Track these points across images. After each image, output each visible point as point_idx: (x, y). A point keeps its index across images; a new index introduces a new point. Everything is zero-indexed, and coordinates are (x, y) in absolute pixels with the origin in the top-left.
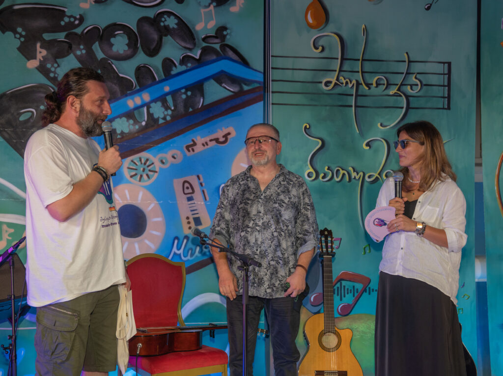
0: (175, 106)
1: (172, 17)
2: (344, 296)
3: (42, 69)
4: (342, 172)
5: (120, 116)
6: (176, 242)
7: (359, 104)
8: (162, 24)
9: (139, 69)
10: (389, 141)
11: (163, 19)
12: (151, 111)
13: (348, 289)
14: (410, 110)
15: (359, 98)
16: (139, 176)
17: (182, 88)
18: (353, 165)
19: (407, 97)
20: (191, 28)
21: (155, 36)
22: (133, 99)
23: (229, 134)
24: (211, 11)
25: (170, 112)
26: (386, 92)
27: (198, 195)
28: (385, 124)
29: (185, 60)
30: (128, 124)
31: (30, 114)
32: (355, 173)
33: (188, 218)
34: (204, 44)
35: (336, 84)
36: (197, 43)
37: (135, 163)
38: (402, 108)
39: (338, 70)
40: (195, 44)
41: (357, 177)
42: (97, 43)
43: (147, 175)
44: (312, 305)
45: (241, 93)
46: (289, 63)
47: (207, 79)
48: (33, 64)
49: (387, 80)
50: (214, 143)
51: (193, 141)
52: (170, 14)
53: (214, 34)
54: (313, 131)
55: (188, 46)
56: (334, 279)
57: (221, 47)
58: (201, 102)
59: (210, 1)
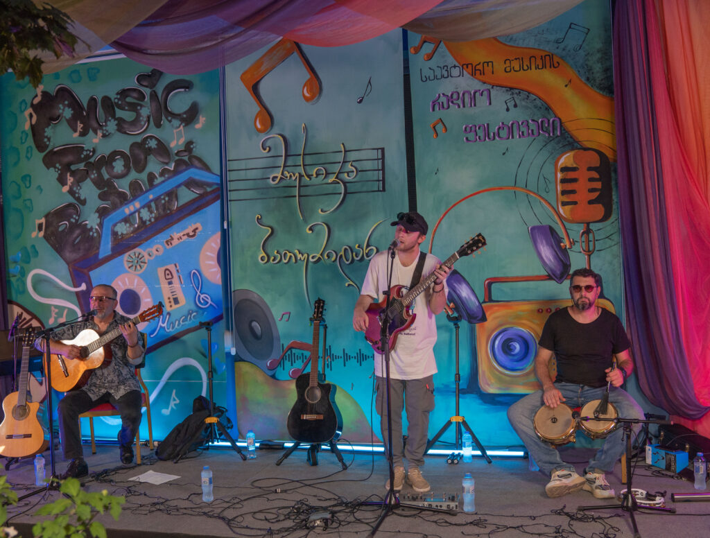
0: (157, 209)
1: (154, 140)
2: (295, 362)
3: (71, 192)
4: (289, 254)
5: (120, 222)
6: (161, 317)
7: (302, 194)
8: (147, 146)
9: (131, 183)
10: (329, 224)
11: (147, 142)
12: (141, 215)
13: (297, 356)
14: (348, 195)
15: (302, 188)
16: (134, 267)
17: (162, 195)
18: (299, 248)
19: (345, 183)
20: (167, 146)
21: (142, 157)
22: (128, 207)
23: (197, 229)
24: (181, 130)
25: (153, 215)
26: (325, 181)
27: (175, 280)
28: (325, 209)
29: (163, 172)
30: (126, 227)
31: (65, 226)
32: (301, 255)
33: (169, 298)
34: (177, 158)
35: (281, 178)
36: (172, 157)
37: (131, 257)
38: (341, 193)
39: (282, 166)
40: (170, 159)
41: (302, 259)
43: (140, 266)
44: (269, 370)
45: (206, 194)
46: (242, 165)
47: (180, 185)
48: (66, 189)
49: (326, 170)
50: (186, 237)
51: (171, 236)
52: (151, 137)
53: (183, 149)
54: (264, 221)
55: (165, 161)
56: (285, 347)
57: (189, 159)
58: (175, 206)
59: (180, 123)
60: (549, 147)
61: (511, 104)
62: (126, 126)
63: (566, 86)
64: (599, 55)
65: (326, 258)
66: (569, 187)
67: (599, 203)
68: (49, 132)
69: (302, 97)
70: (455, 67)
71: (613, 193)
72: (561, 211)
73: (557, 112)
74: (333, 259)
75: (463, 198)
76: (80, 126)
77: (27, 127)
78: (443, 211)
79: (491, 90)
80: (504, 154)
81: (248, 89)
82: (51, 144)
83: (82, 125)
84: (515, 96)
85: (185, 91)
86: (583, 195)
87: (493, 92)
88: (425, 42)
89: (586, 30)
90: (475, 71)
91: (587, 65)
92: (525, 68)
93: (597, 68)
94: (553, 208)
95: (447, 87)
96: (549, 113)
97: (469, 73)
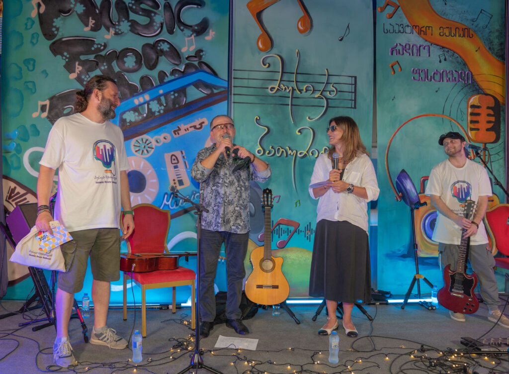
0: (166, 103)
1: (166, 44)
2: (281, 235)
3: (79, 79)
4: (281, 150)
5: (129, 110)
6: (166, 196)
7: (293, 104)
8: (159, 48)
9: (142, 78)
10: (314, 129)
11: (160, 45)
12: (150, 107)
13: (284, 230)
14: (329, 108)
15: (294, 99)
16: (141, 151)
17: (171, 91)
18: (289, 146)
19: (327, 99)
20: (178, 50)
21: (154, 56)
22: (138, 99)
23: (203, 123)
24: (192, 39)
25: (163, 107)
26: (313, 96)
27: (181, 165)
28: (312, 117)
29: (174, 72)
30: (134, 115)
31: (70, 109)
32: (291, 151)
33: (174, 180)
34: (187, 62)
35: (278, 89)
36: (182, 61)
37: (138, 142)
38: (324, 107)
39: (279, 80)
40: (181, 61)
41: (292, 154)
42: (115, 62)
43: (147, 150)
44: (259, 241)
45: (212, 95)
46: (245, 75)
47: (189, 85)
48: (73, 76)
49: (313, 87)
50: (193, 128)
51: (178, 127)
52: (164, 41)
53: (194, 55)
54: (262, 121)
55: (176, 63)
56: (274, 224)
57: (199, 63)
58: (184, 101)
59: (191, 33)
60: (464, 90)
61: (442, 58)
62: (138, 28)
63: (476, 51)
64: (497, 34)
65: (311, 155)
66: (475, 118)
67: (493, 131)
68: (57, 22)
69: (297, 29)
70: (408, 26)
71: (501, 125)
72: (470, 134)
73: (471, 68)
74: (316, 156)
75: (410, 119)
76: (92, 22)
77: (34, 14)
78: (397, 127)
79: (431, 47)
80: (437, 91)
81: (253, 16)
82: (60, 34)
83: (94, 21)
84: (445, 53)
85: (197, 7)
86: (483, 125)
88: (388, 5)
89: (490, 16)
90: (421, 31)
91: (490, 39)
92: (453, 35)
93: (496, 41)
94: (465, 131)
96: (465, 67)
97: (416, 32)
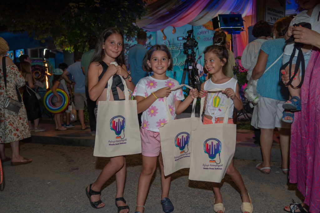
15: (172, 51)
19: (180, 50)
28: (176, 55)
65: (177, 65)
69: (172, 33)
70: (202, 26)
76: (128, 39)
81: (161, 31)
87: (209, 31)
95: (200, 30)
97: (205, 27)
